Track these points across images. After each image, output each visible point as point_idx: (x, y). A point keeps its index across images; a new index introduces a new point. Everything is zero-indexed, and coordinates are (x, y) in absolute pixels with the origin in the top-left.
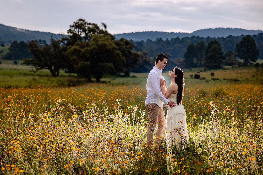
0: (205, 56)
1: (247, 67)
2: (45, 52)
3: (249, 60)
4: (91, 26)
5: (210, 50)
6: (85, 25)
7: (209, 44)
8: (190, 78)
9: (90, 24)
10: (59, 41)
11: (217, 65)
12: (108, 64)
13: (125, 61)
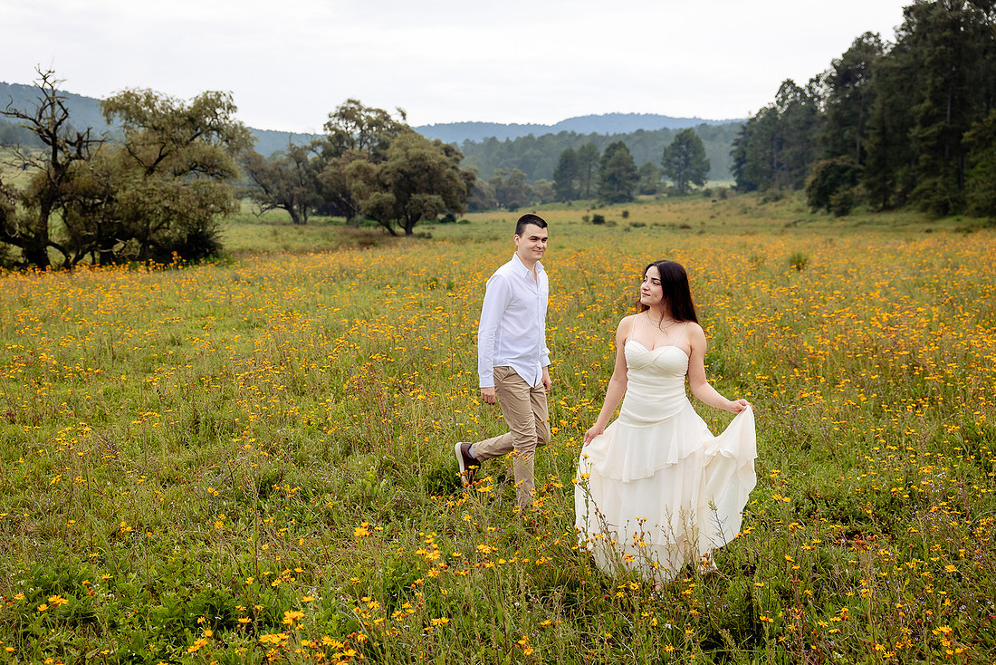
0: (597, 176)
1: (687, 198)
2: (277, 172)
3: (690, 182)
4: (373, 116)
5: (610, 162)
6: (358, 112)
7: (608, 150)
8: (583, 224)
9: (370, 110)
10: (306, 147)
11: (626, 194)
12: (432, 196)
13: (465, 190)
